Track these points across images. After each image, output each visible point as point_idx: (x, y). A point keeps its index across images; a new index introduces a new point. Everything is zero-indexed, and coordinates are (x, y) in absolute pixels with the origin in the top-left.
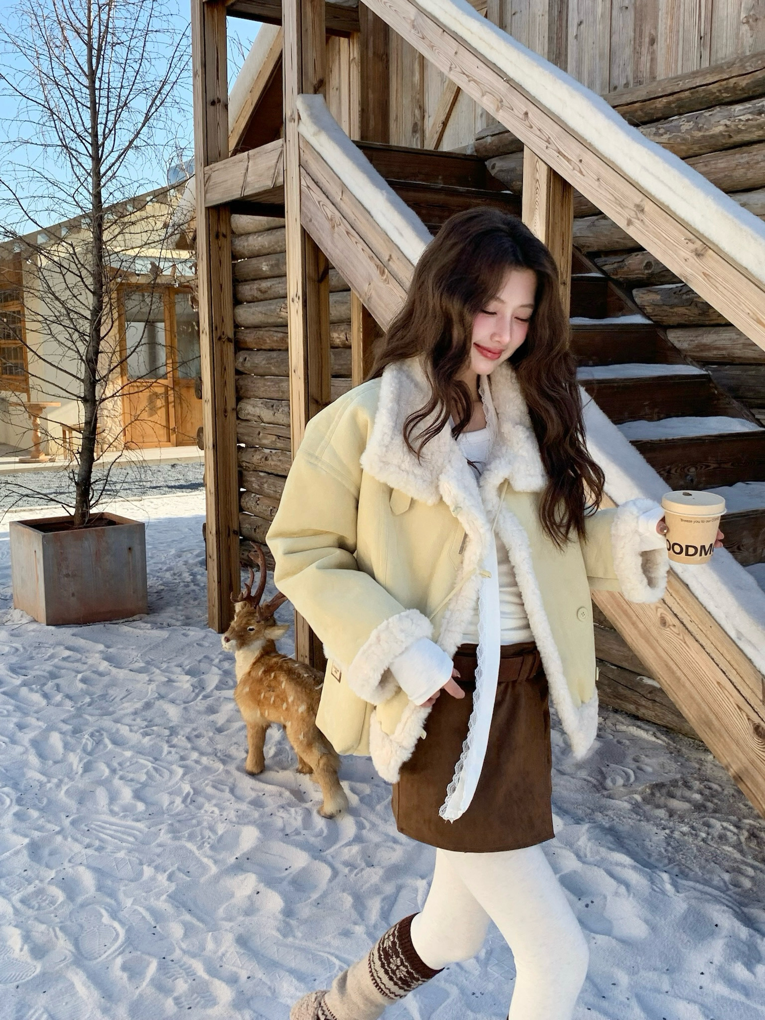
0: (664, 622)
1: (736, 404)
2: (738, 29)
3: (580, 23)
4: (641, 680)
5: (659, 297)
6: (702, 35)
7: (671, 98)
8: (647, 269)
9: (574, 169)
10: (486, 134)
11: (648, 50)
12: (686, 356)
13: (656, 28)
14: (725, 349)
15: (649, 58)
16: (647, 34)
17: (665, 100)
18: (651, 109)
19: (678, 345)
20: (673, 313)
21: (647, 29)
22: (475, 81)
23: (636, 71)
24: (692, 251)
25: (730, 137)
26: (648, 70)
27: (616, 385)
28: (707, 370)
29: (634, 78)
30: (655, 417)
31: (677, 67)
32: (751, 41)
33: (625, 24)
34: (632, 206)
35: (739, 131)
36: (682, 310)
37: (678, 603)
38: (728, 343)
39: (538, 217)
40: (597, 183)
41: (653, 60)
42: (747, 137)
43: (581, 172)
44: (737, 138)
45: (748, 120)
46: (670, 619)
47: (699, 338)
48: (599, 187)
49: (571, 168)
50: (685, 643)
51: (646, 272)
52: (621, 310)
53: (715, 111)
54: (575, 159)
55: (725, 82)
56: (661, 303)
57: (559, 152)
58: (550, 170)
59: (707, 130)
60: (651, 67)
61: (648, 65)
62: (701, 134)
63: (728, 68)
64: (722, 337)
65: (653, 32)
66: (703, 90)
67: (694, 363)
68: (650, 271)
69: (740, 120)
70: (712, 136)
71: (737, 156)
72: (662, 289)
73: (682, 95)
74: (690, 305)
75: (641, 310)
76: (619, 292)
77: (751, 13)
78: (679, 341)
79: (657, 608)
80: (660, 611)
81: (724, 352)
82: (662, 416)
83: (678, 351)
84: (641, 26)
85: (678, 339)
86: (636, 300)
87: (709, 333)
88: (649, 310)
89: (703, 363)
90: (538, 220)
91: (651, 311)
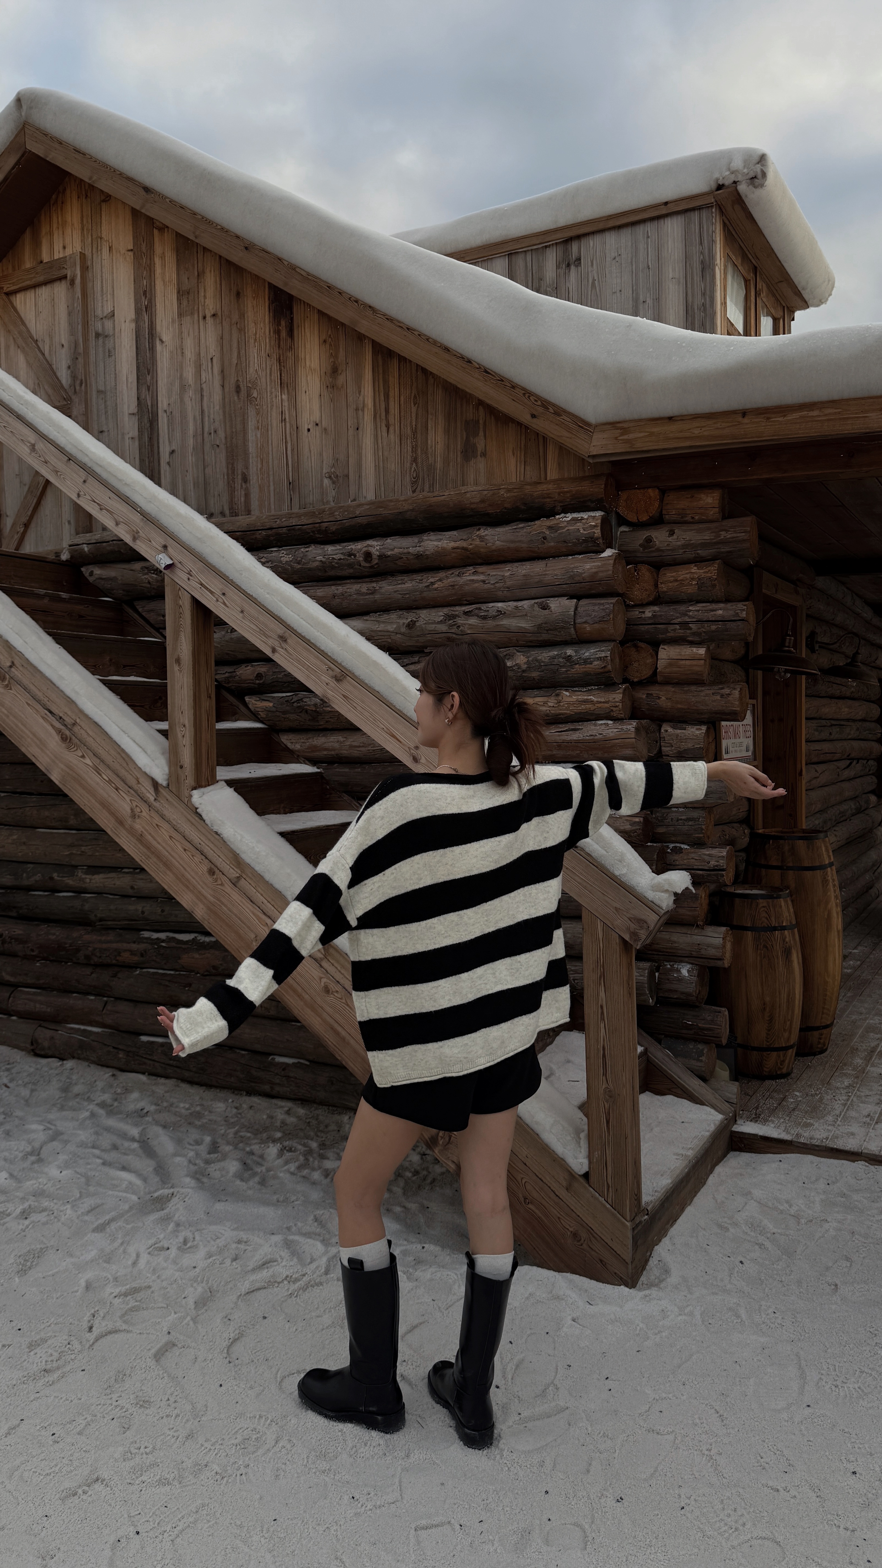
0: (327, 990)
1: (346, 797)
2: (322, 481)
3: (173, 452)
4: (273, 1059)
5: (271, 704)
6: (291, 481)
7: (270, 532)
8: (258, 679)
9: (217, 601)
10: (81, 542)
11: (242, 486)
12: (298, 756)
13: (247, 468)
14: (334, 750)
15: (243, 493)
16: (240, 472)
17: (264, 533)
18: (252, 539)
19: (289, 745)
20: (285, 718)
21: (240, 467)
22: (107, 510)
23: (231, 502)
24: (332, 677)
25: (326, 571)
26: (243, 504)
27: (249, 784)
28: (318, 768)
29: (230, 509)
30: (282, 811)
31: (270, 504)
32: (334, 493)
33: (218, 461)
34: (276, 637)
35: (333, 568)
36: (293, 716)
37: (340, 972)
38: (336, 745)
39: (183, 638)
40: (241, 615)
41: (247, 495)
42: (340, 573)
43: (224, 604)
44: (332, 573)
45: (340, 559)
46: (333, 986)
47: (310, 741)
48: (243, 618)
49: (215, 599)
50: (348, 1005)
51: (257, 682)
52: (234, 716)
53: (310, 549)
54: (218, 592)
55: (317, 525)
56: (274, 709)
57: (202, 584)
58: (193, 598)
59: (304, 564)
60: (245, 502)
61: (243, 499)
62: (299, 566)
63: (320, 514)
64: (331, 740)
65: (244, 471)
66: (299, 529)
67: (307, 762)
68: (261, 682)
69: (333, 558)
70: (310, 569)
71: (333, 587)
72: (274, 697)
73: (280, 531)
74: (301, 712)
75: (255, 717)
76: (231, 699)
77: (332, 470)
78: (292, 743)
79: (321, 978)
80: (324, 980)
81: (333, 753)
82: (287, 810)
83: (291, 752)
84: (233, 464)
85: (289, 741)
86: (250, 706)
87: (319, 736)
88: (262, 715)
89: (313, 762)
90: (183, 641)
91: (265, 716)
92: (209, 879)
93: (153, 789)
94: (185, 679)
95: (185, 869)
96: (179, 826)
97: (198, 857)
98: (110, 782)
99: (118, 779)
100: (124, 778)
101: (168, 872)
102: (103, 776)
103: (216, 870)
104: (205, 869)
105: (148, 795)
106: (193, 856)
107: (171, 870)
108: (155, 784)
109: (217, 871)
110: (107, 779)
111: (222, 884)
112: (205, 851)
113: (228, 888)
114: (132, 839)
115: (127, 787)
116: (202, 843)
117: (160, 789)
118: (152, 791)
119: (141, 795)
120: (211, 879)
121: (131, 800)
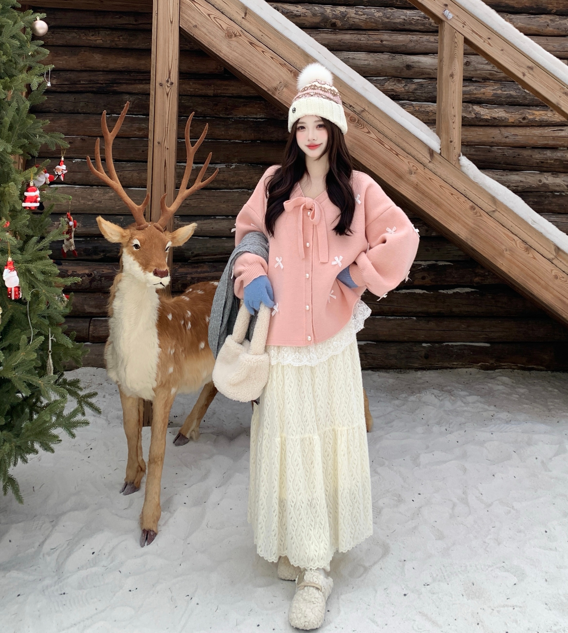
9: (484, 42)
34: (526, 67)
35: (411, 24)
40: (501, 52)
43: (490, 44)
44: (408, 27)
48: (503, 54)
49: (482, 41)
54: (485, 37)
57: (473, 31)
58: (465, 38)
59: (392, 19)
69: (413, 19)
71: (409, 36)
92: (471, 213)
93: (429, 155)
94: (457, 87)
95: (452, 207)
96: (448, 179)
97: (463, 199)
98: (391, 150)
99: (399, 148)
100: (404, 148)
101: (439, 209)
102: (386, 145)
103: (476, 206)
104: (468, 206)
105: (424, 159)
106: (458, 198)
107: (441, 208)
108: (431, 152)
109: (477, 208)
110: (389, 148)
111: (481, 216)
112: (469, 194)
113: (486, 218)
114: (410, 187)
115: (406, 153)
116: (466, 190)
117: (435, 155)
118: (428, 156)
119: (418, 159)
120: (472, 213)
121: (409, 162)
